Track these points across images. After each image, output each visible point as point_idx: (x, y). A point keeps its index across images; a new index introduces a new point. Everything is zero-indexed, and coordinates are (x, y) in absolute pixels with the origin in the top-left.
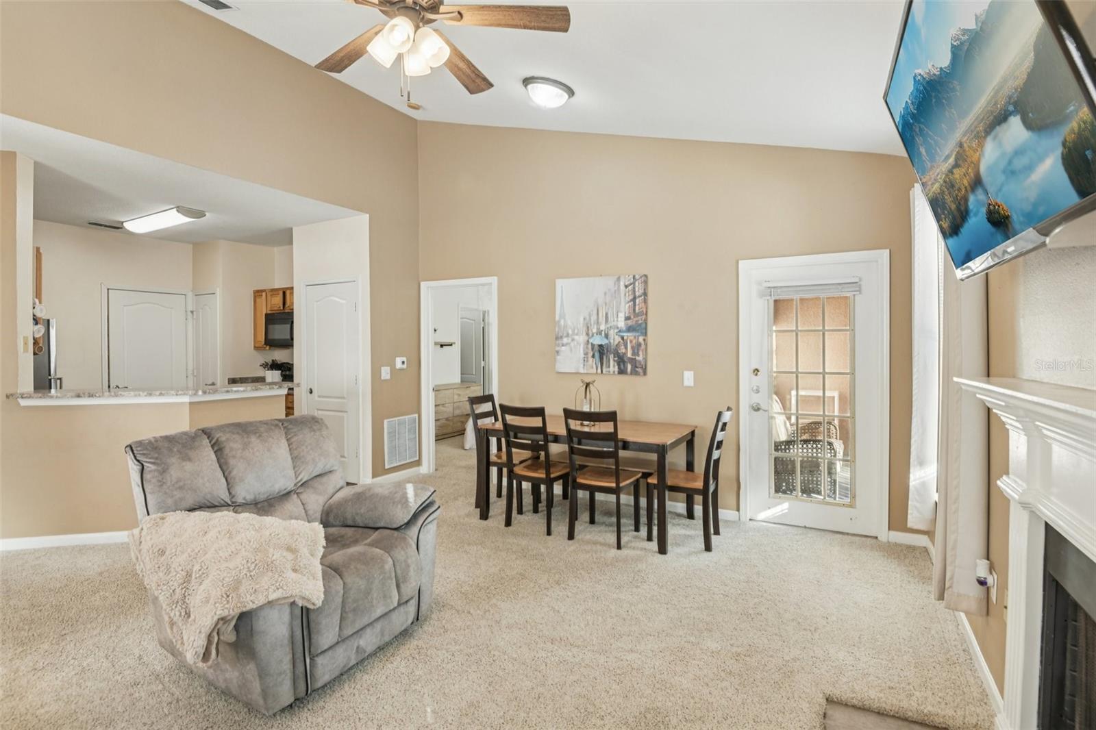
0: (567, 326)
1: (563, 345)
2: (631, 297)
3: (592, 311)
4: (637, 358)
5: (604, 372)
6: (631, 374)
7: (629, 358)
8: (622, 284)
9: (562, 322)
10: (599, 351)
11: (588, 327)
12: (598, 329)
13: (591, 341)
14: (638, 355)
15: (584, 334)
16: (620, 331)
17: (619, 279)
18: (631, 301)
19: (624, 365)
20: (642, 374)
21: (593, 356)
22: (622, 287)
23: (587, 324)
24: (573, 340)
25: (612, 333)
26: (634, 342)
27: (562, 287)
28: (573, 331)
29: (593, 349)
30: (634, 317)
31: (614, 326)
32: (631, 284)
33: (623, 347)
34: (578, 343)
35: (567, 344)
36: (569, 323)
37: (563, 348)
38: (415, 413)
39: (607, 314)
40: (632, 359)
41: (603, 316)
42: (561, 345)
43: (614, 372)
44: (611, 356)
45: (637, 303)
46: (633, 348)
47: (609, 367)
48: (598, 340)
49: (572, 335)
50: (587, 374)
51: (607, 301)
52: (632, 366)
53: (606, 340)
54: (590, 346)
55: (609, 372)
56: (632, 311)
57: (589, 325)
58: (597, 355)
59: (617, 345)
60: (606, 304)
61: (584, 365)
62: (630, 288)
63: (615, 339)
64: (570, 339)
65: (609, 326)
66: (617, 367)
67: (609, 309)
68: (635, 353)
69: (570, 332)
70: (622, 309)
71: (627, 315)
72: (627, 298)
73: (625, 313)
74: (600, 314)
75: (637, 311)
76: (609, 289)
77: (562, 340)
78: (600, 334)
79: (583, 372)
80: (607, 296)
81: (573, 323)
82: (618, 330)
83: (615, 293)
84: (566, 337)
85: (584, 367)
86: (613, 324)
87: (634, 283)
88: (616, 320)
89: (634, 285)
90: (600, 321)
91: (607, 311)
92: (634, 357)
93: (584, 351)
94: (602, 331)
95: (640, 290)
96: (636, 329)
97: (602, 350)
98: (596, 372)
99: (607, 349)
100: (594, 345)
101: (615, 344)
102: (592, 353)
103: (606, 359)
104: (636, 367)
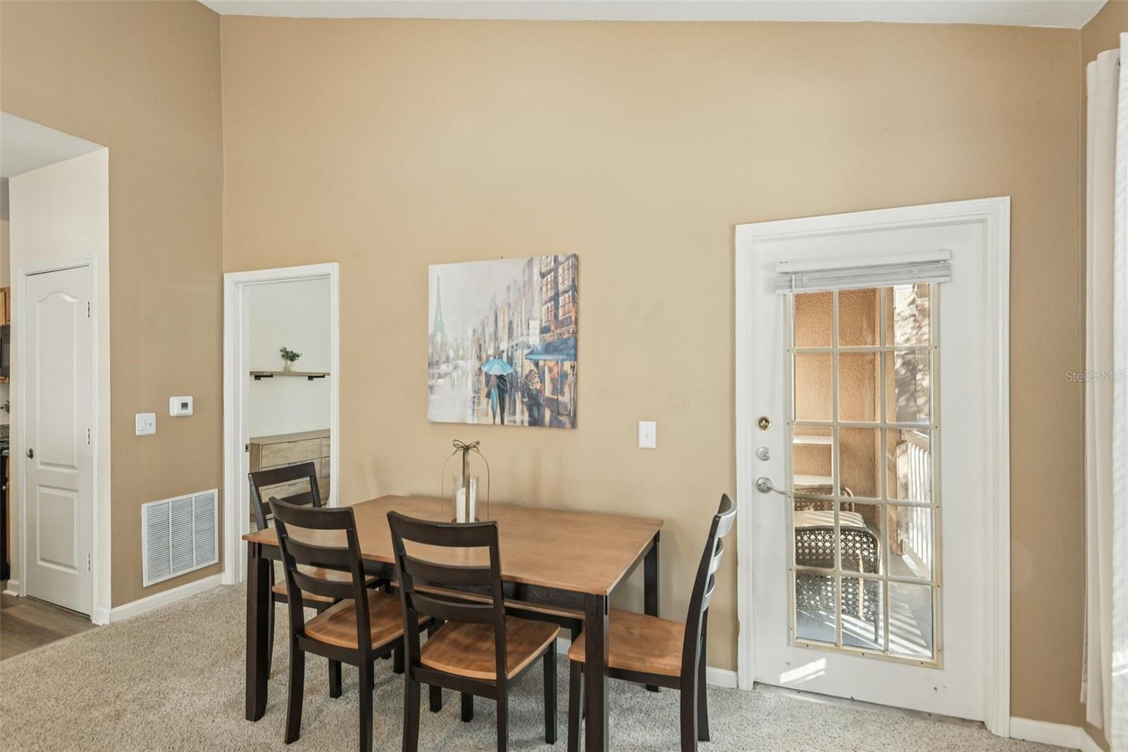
0: (446, 345)
1: (440, 377)
2: (551, 294)
3: (487, 318)
4: (560, 398)
5: (506, 422)
6: (551, 426)
7: (547, 397)
8: (536, 271)
9: (439, 338)
10: (499, 387)
11: (480, 346)
12: (497, 348)
13: (485, 369)
14: (563, 394)
15: (475, 356)
16: (532, 353)
17: (530, 262)
18: (550, 300)
19: (539, 409)
20: (568, 425)
21: (488, 395)
22: (536, 277)
23: (479, 340)
24: (456, 367)
25: (519, 355)
26: (555, 370)
27: (438, 278)
28: (456, 352)
29: (488, 383)
30: (556, 329)
31: (523, 342)
32: (550, 271)
33: (537, 379)
34: (464, 374)
35: (446, 374)
36: (450, 339)
37: (441, 381)
38: (215, 488)
39: (511, 323)
40: (552, 400)
41: (504, 327)
42: (436, 376)
43: (522, 422)
44: (518, 395)
45: (561, 305)
46: (553, 380)
47: (514, 413)
48: (496, 369)
49: (454, 359)
50: (480, 425)
51: (512, 302)
52: (551, 411)
53: (509, 367)
54: (483, 378)
55: (515, 422)
56: (552, 318)
57: (482, 343)
58: (495, 393)
59: (527, 376)
60: (509, 305)
61: (473, 410)
62: (550, 276)
63: (524, 366)
64: (451, 367)
65: (514, 343)
66: (527, 414)
67: (513, 314)
69: (452, 354)
70: (536, 314)
71: (543, 325)
72: (544, 296)
73: (541, 321)
74: (500, 324)
75: (561, 318)
76: (515, 281)
77: (438, 368)
78: (499, 358)
79: (471, 422)
80: (511, 292)
81: (456, 340)
82: (529, 351)
83: (524, 286)
84: (444, 362)
85: (473, 413)
86: (520, 340)
87: (555, 270)
88: (525, 333)
89: (556, 273)
90: (499, 335)
91: (511, 319)
92: (555, 397)
93: (473, 386)
94: (503, 352)
95: (566, 282)
96: (558, 349)
97: (503, 384)
98: (492, 423)
99: (511, 384)
100: (490, 375)
101: (524, 375)
102: (486, 390)
103: (510, 400)
104: (559, 414)
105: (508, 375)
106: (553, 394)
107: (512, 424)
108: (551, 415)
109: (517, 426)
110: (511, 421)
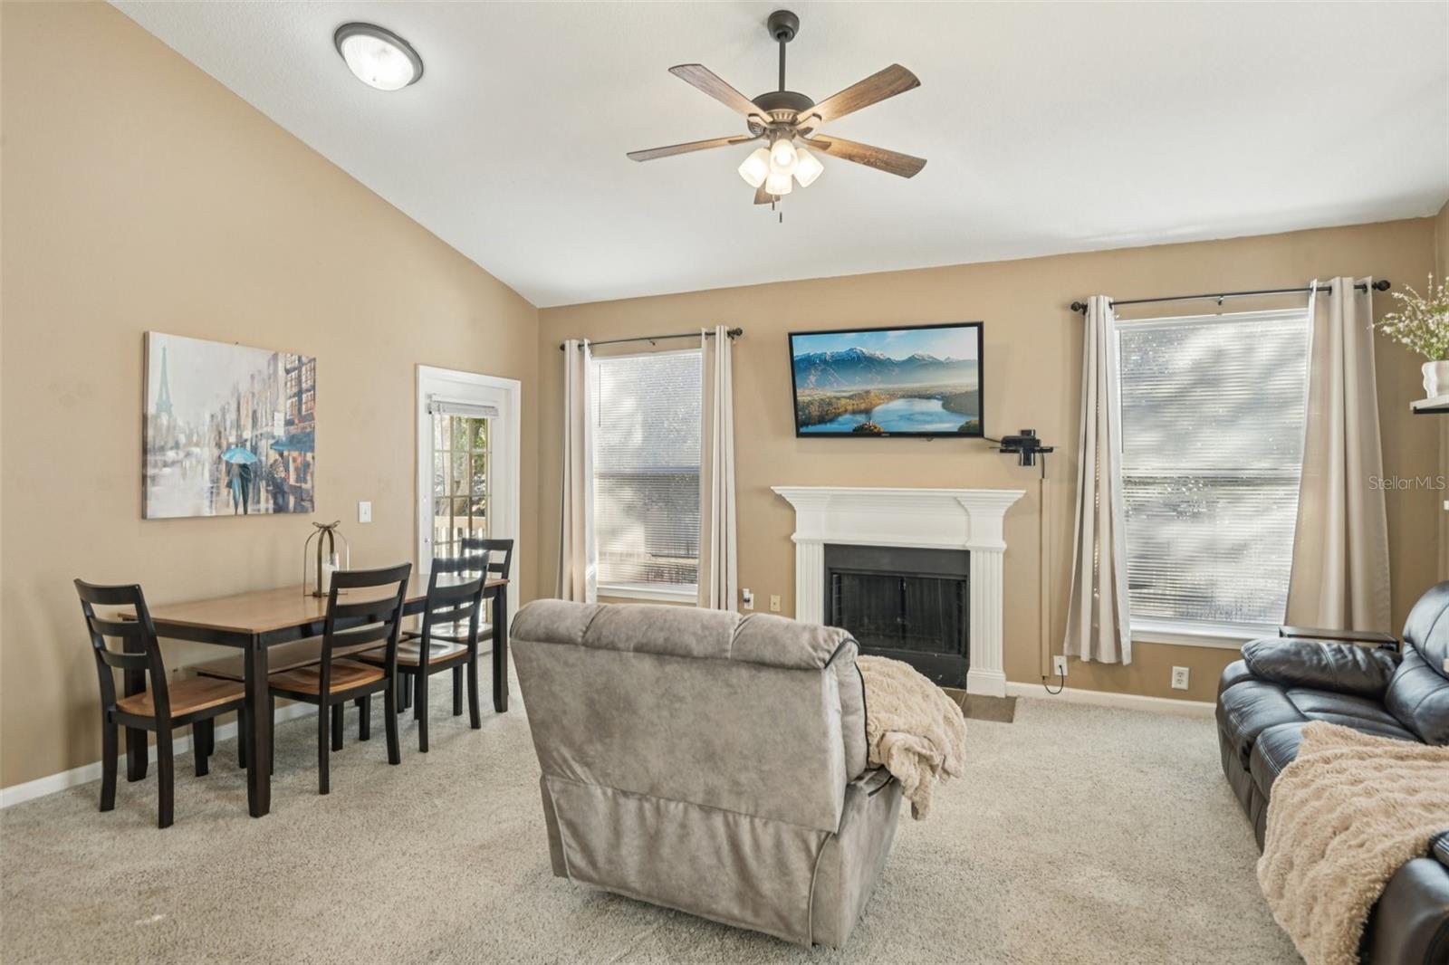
0: (174, 428)
1: (165, 465)
2: (295, 390)
3: (228, 404)
4: (304, 486)
5: (249, 511)
6: (294, 512)
7: (291, 486)
8: (281, 365)
9: (164, 419)
10: (241, 476)
11: (220, 433)
12: (239, 436)
13: (225, 458)
14: (305, 481)
15: (213, 444)
16: (277, 443)
17: (275, 357)
18: (294, 396)
19: (283, 496)
20: (310, 509)
21: (229, 485)
22: (281, 372)
23: (218, 426)
24: (188, 455)
25: (264, 444)
26: (299, 460)
27: (164, 349)
28: (189, 437)
29: (228, 472)
30: (299, 422)
31: (268, 433)
32: (294, 369)
33: (281, 469)
34: (198, 462)
35: (174, 463)
36: (181, 423)
37: (167, 470)
39: (254, 412)
40: (296, 487)
41: (247, 415)
42: (160, 464)
43: (267, 510)
44: (263, 484)
45: (304, 401)
46: (297, 469)
47: (258, 502)
48: (238, 458)
49: (185, 445)
50: (216, 517)
51: (256, 391)
52: (296, 498)
53: (254, 456)
54: (223, 467)
55: (259, 510)
56: (296, 412)
57: (222, 430)
58: (237, 483)
59: (271, 465)
60: (253, 394)
61: (211, 501)
62: (294, 374)
63: (269, 456)
64: (182, 454)
65: (258, 433)
66: (271, 502)
67: (258, 404)
68: (301, 478)
69: (182, 439)
70: (281, 408)
71: (288, 417)
72: (288, 391)
73: (286, 414)
74: (243, 412)
75: (304, 413)
76: (260, 372)
77: (164, 455)
78: (242, 446)
79: (208, 514)
80: (256, 381)
81: (189, 424)
82: (273, 441)
83: (269, 378)
84: (172, 448)
85: (211, 505)
86: (265, 430)
87: (299, 368)
88: (270, 424)
89: (300, 371)
90: (242, 423)
91: (256, 407)
92: (298, 485)
93: (211, 476)
94: (246, 440)
95: (309, 382)
96: (301, 440)
97: (246, 473)
98: (234, 513)
99: (255, 473)
100: (232, 464)
101: (269, 464)
102: (227, 478)
103: (254, 488)
104: (302, 500)
105: (252, 464)
106: (297, 482)
107: (257, 513)
108: (295, 502)
109: (263, 515)
110: (254, 510)
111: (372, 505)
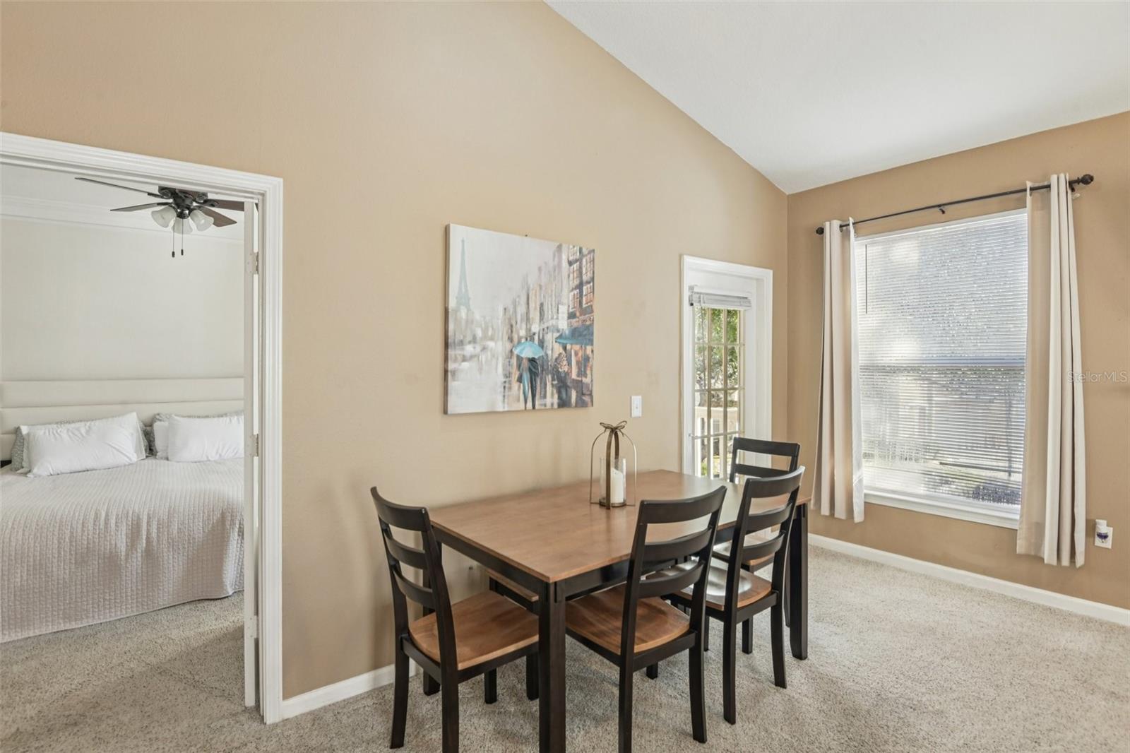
0: (472, 322)
1: (464, 359)
2: (577, 282)
3: (519, 296)
5: (537, 407)
6: (576, 406)
7: (573, 380)
8: (564, 257)
9: (463, 313)
10: (530, 370)
11: (512, 326)
12: (529, 330)
13: (516, 352)
15: (506, 338)
16: (560, 337)
17: (560, 247)
18: (576, 288)
19: (566, 390)
21: (520, 380)
22: (565, 264)
23: (510, 319)
24: (484, 349)
25: (550, 338)
26: (580, 354)
27: (463, 241)
28: (485, 331)
29: (519, 366)
30: (581, 315)
31: (553, 325)
33: (565, 363)
34: (493, 356)
35: (472, 357)
36: (477, 316)
37: (465, 365)
39: (542, 305)
41: (535, 309)
42: (460, 358)
43: (552, 405)
44: (549, 378)
45: (584, 293)
46: (578, 363)
47: (545, 397)
48: (528, 351)
49: (481, 339)
50: (508, 412)
51: (542, 284)
52: (577, 392)
53: (541, 350)
54: (514, 361)
55: (545, 405)
56: (577, 305)
57: (514, 323)
58: (526, 377)
59: (556, 359)
60: (540, 287)
61: (504, 396)
62: (576, 266)
64: (478, 349)
65: (545, 326)
66: (556, 396)
67: (544, 297)
68: (582, 373)
69: (479, 333)
70: (565, 301)
71: (571, 310)
72: (571, 283)
73: (569, 306)
74: (532, 305)
75: (584, 306)
76: (546, 263)
77: (463, 349)
78: (530, 340)
79: (501, 409)
80: (543, 273)
81: (484, 317)
82: (558, 334)
83: (555, 271)
84: (470, 342)
85: (504, 400)
86: (550, 323)
87: (580, 260)
88: (555, 317)
89: (581, 263)
90: (531, 316)
91: (543, 300)
92: (580, 379)
93: (503, 370)
94: (534, 334)
95: (588, 273)
96: (582, 334)
97: (534, 368)
98: (524, 408)
99: (542, 367)
100: (522, 358)
101: (554, 358)
102: (518, 373)
103: (541, 384)
104: (583, 394)
105: (539, 358)
106: (578, 376)
107: (543, 407)
108: (577, 396)
109: (549, 409)
110: (541, 405)
111: (643, 399)
